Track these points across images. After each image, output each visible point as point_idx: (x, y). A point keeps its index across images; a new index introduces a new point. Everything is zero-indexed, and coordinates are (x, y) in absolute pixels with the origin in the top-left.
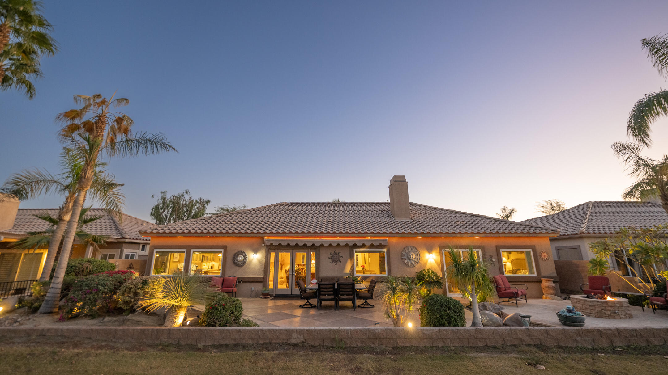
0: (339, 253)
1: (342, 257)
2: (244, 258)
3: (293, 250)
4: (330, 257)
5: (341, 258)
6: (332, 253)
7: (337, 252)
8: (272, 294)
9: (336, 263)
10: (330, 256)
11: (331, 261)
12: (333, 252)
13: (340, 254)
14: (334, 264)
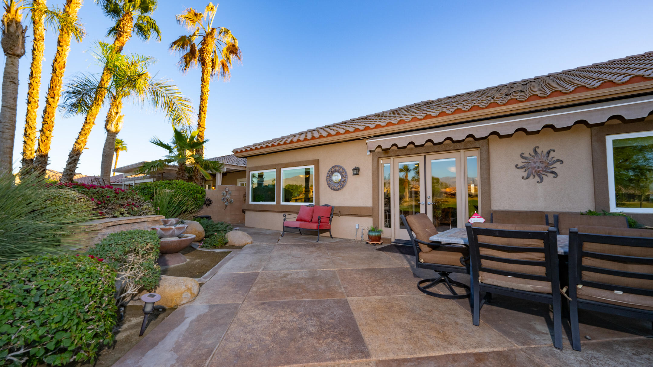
0: (548, 153)
1: (562, 162)
2: (342, 176)
3: (425, 156)
4: (520, 165)
5: (557, 165)
6: (527, 155)
7: (543, 148)
8: (389, 237)
9: (542, 179)
10: (520, 162)
11: (525, 175)
12: (528, 151)
13: (552, 154)
14: (533, 180)
